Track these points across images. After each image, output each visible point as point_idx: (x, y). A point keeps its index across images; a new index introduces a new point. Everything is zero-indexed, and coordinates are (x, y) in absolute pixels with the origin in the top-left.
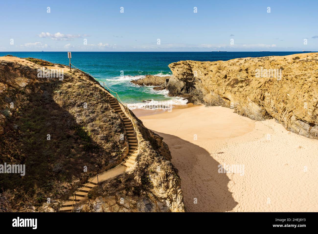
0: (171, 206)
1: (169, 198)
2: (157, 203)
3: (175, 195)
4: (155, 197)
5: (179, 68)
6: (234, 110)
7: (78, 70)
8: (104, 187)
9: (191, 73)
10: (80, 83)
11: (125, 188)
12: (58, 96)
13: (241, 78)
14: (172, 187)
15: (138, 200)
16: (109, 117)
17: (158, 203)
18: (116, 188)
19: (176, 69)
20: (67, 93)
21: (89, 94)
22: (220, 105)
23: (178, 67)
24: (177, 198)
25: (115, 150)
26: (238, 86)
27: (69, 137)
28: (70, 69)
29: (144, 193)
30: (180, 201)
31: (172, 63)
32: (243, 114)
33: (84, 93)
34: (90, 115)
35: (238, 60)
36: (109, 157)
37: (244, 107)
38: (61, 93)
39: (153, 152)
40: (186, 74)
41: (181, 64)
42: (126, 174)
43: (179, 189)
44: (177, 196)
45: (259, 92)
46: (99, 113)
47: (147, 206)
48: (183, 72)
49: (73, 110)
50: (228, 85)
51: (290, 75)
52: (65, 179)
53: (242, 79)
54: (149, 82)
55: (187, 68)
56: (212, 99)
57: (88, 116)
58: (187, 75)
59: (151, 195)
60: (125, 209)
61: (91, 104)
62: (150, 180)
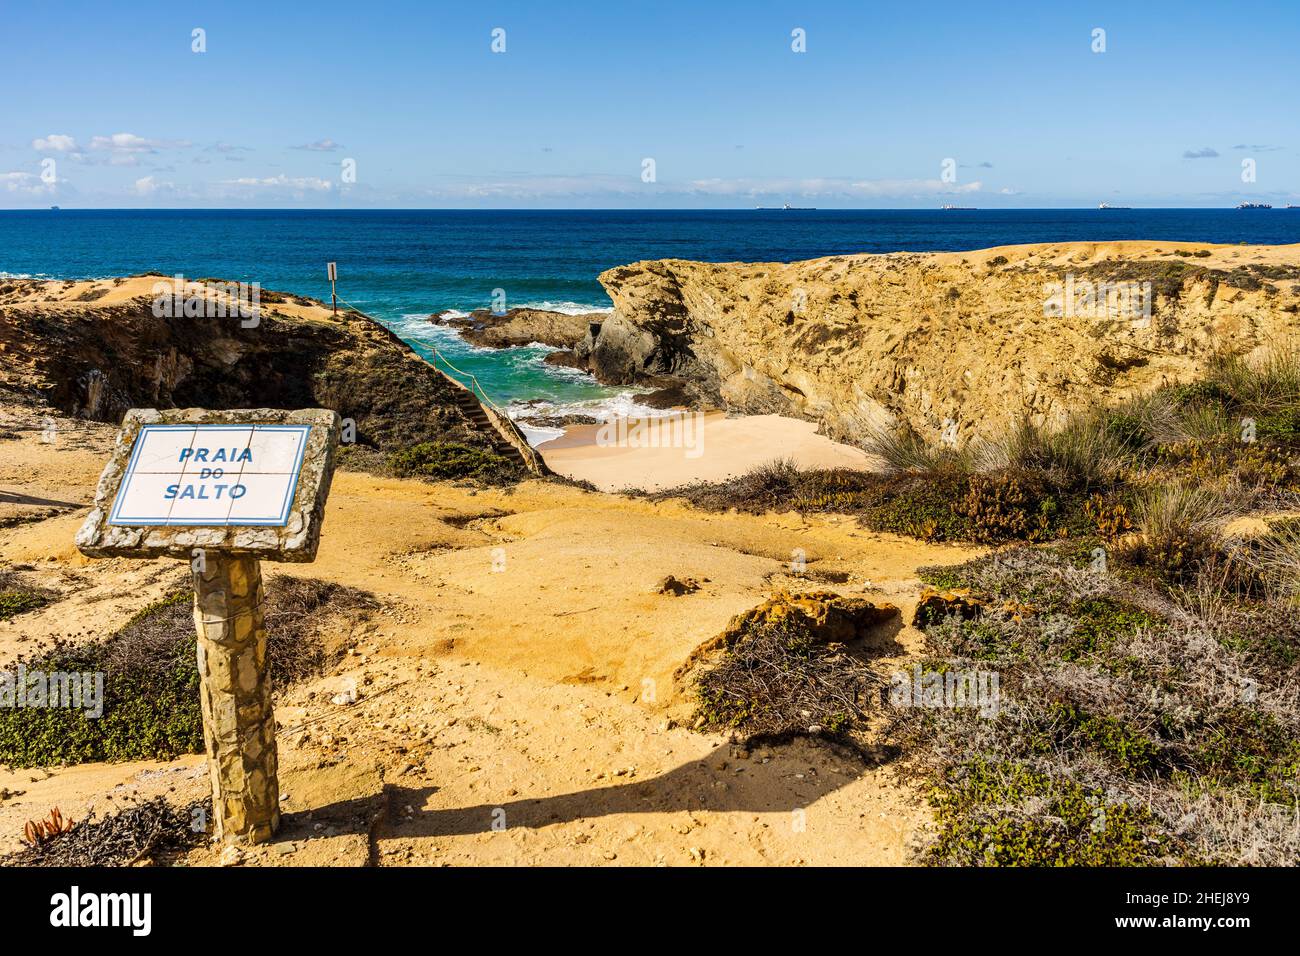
5: (636, 286)
6: (815, 426)
7: (355, 313)
9: (677, 302)
10: (374, 351)
12: (324, 389)
13: (836, 323)
16: (465, 439)
19: (626, 289)
20: (344, 378)
21: (403, 379)
22: (773, 412)
23: (632, 283)
26: (826, 348)
28: (333, 312)
31: (611, 270)
32: (843, 438)
33: (388, 377)
34: (414, 435)
35: (830, 263)
37: (847, 416)
38: (329, 379)
40: (663, 307)
41: (642, 273)
45: (887, 368)
48: (651, 301)
49: (367, 424)
50: (798, 344)
51: (977, 314)
53: (841, 327)
54: (529, 336)
55: (665, 285)
56: (748, 390)
57: (409, 439)
58: (664, 310)
61: (412, 406)
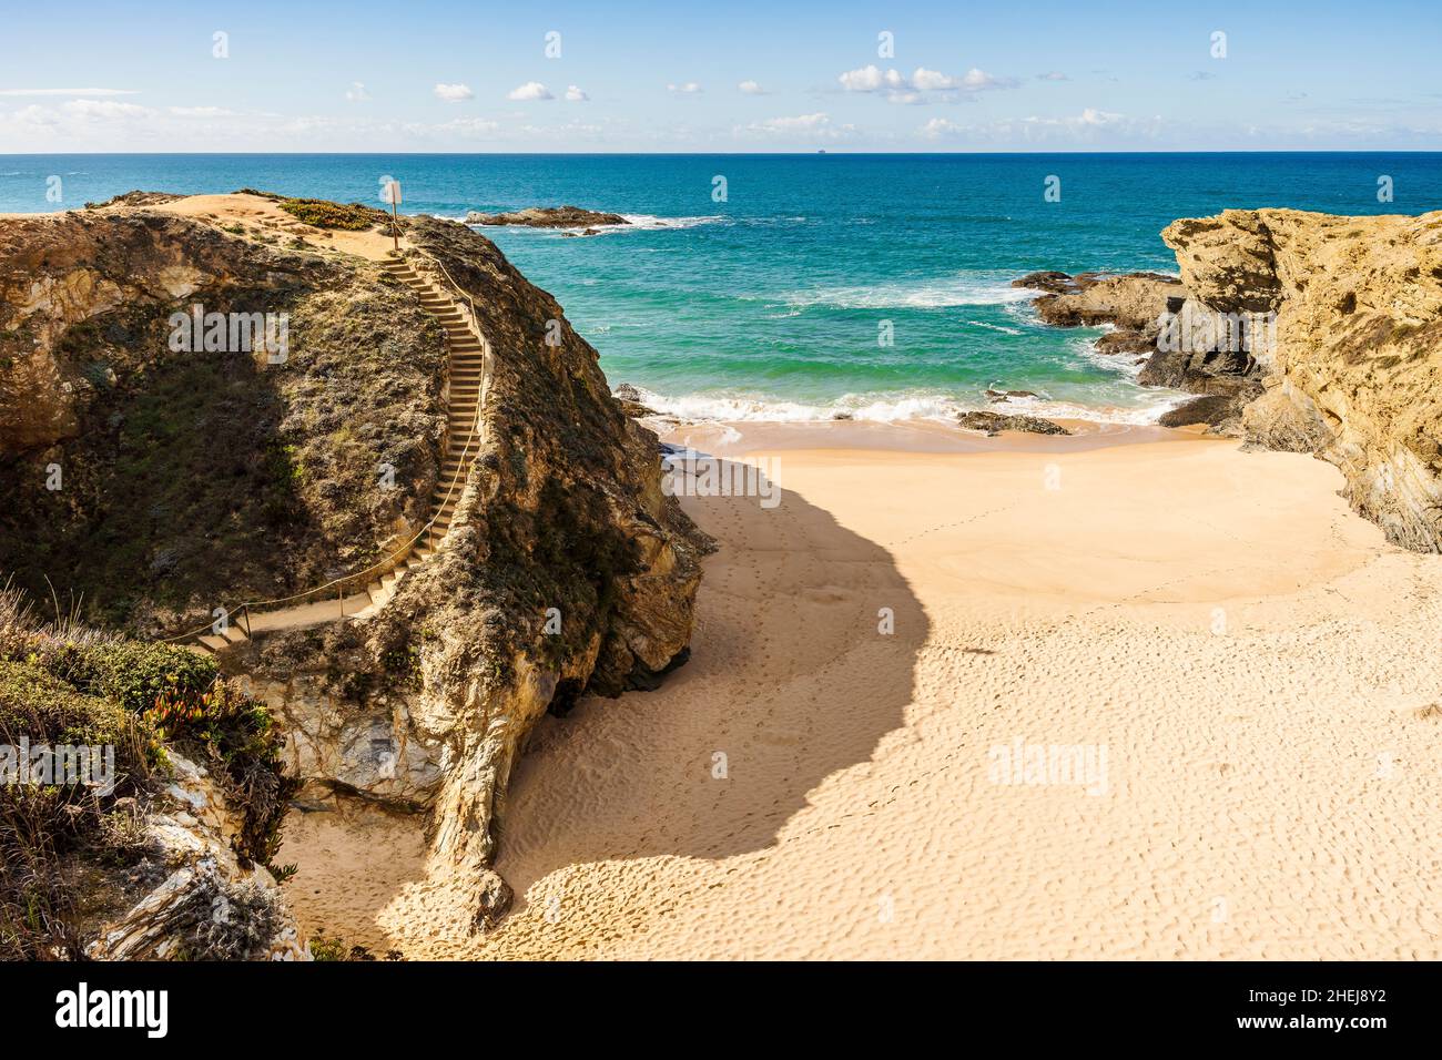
0: (453, 768)
1: (455, 739)
2: (409, 743)
3: (476, 736)
4: (411, 723)
5: (1206, 246)
8: (267, 647)
9: (1265, 271)
10: (368, 295)
11: (329, 668)
13: (1407, 315)
14: (475, 705)
15: (354, 720)
17: (410, 746)
18: (301, 661)
19: (1193, 248)
22: (1310, 449)
23: (1202, 242)
24: (479, 748)
25: (356, 540)
26: (1376, 356)
27: (241, 472)
29: (381, 699)
30: (484, 760)
31: (1175, 223)
32: (1364, 507)
33: (355, 330)
34: (335, 408)
36: (329, 558)
39: (462, 568)
40: (1240, 278)
41: (1221, 227)
42: (347, 625)
43: (499, 716)
44: (479, 740)
46: (366, 405)
47: (377, 746)
48: (1224, 269)
49: (294, 387)
52: (169, 598)
53: (1412, 322)
54: (1108, 309)
56: (1279, 412)
57: (326, 412)
58: (1242, 282)
59: (401, 713)
60: (300, 733)
61: (357, 370)
62: (418, 663)
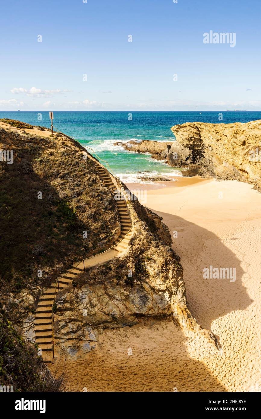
0: (171, 300)
1: (169, 290)
2: (154, 295)
3: (176, 287)
4: (152, 288)
5: (184, 132)
6: (252, 186)
7: (61, 134)
8: (91, 274)
9: (199, 137)
10: (64, 149)
11: (116, 276)
12: (38, 166)
14: (172, 278)
15: (131, 291)
16: (98, 191)
17: (155, 296)
18: (106, 275)
19: (180, 133)
20: (48, 161)
21: (74, 163)
22: (234, 179)
23: (183, 131)
24: (178, 291)
25: (105, 231)
27: (51, 214)
28: (52, 133)
29: (138, 283)
30: (181, 295)
31: (175, 126)
33: (68, 161)
34: (76, 188)
36: (97, 239)
38: (41, 161)
39: (150, 235)
40: (194, 139)
41: (186, 127)
42: (117, 260)
43: (180, 280)
44: (177, 289)
46: (86, 186)
47: (142, 298)
48: (190, 137)
49: (56, 182)
50: (247, 153)
52: (46, 263)
54: (147, 149)
55: (195, 131)
56: (225, 171)
57: (73, 190)
59: (146, 286)
60: (115, 300)
61: (76, 175)
62: (146, 268)
